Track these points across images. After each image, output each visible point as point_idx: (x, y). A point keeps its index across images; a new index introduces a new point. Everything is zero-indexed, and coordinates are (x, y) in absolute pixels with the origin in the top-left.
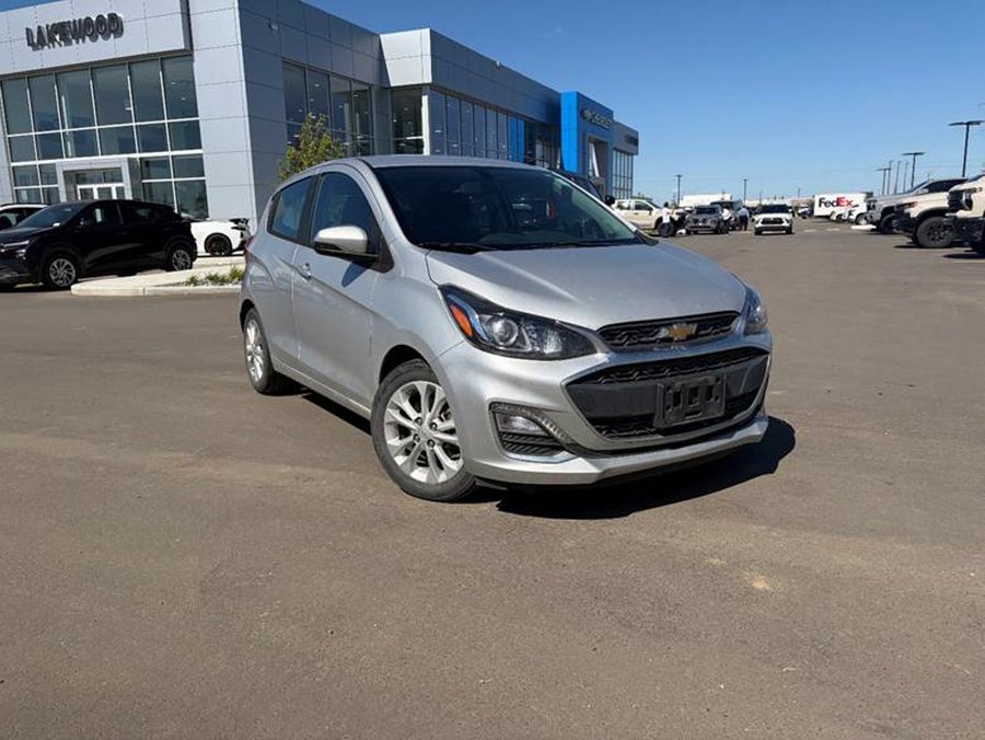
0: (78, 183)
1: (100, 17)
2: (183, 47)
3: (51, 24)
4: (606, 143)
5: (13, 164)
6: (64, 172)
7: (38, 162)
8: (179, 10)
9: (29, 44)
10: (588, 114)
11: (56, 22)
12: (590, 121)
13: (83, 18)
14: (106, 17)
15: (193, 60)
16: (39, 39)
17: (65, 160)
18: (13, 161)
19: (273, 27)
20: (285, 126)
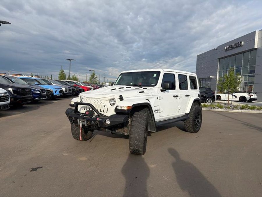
5: (219, 77)
8: (255, 38)
9: (225, 51)
15: (256, 51)
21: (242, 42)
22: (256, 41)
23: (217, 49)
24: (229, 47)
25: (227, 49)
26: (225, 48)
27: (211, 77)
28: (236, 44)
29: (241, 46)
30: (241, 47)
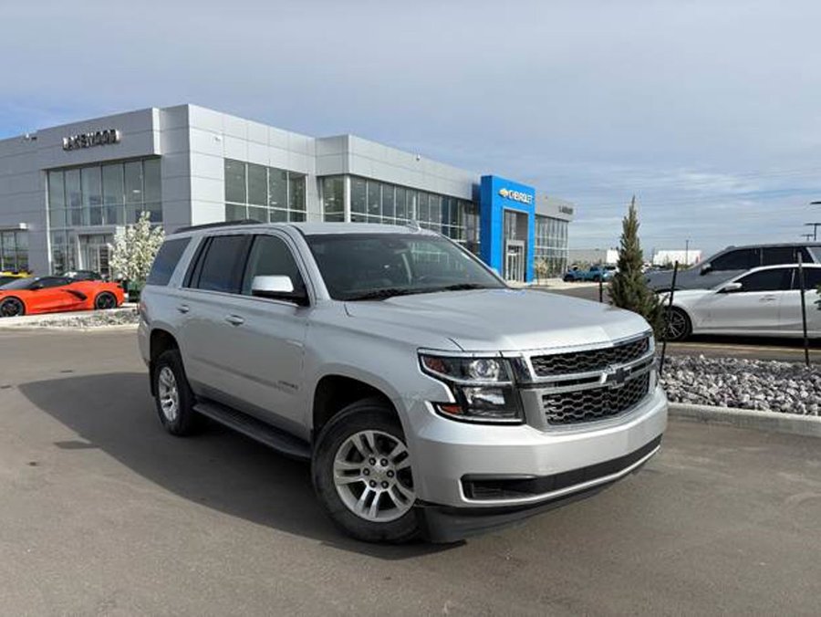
0: (88, 243)
1: (105, 132)
4: (526, 215)
5: (52, 229)
6: (82, 237)
7: (65, 228)
10: (504, 192)
12: (508, 198)
14: (109, 131)
15: (160, 162)
17: (82, 227)
18: (51, 226)
19: (220, 137)
20: (224, 204)
21: (117, 133)
22: (157, 137)
23: (34, 138)
24: (76, 141)
25: (70, 145)
26: (66, 141)
27: (23, 226)
28: (98, 133)
29: (114, 141)
30: (114, 145)
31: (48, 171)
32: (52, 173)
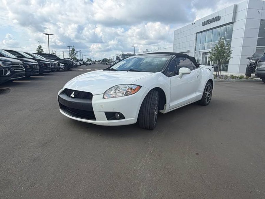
0: (205, 55)
1: (216, 17)
2: (231, 21)
3: (207, 20)
5: (196, 51)
6: (203, 53)
7: (199, 51)
8: (233, 12)
9: (202, 25)
11: (208, 19)
13: (213, 18)
15: (233, 25)
16: (204, 24)
17: (204, 50)
18: (195, 50)
19: (260, 11)
20: (257, 39)
23: (195, 24)
24: (206, 22)
30: (219, 21)
31: (197, 33)
32: (198, 34)
